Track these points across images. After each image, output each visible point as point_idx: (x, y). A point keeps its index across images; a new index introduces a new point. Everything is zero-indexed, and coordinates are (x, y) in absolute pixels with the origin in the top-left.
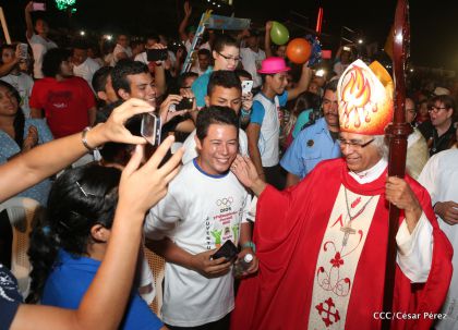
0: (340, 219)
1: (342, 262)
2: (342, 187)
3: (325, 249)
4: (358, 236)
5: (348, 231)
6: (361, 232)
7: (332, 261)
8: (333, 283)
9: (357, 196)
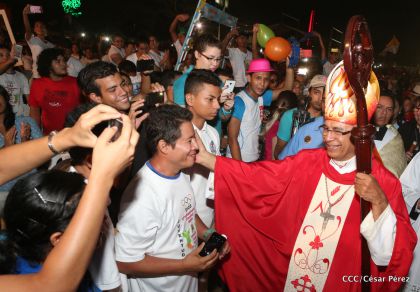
0: (321, 205)
1: (322, 245)
2: (323, 176)
3: (305, 232)
4: (336, 221)
5: (327, 216)
6: (339, 218)
7: (311, 244)
8: (311, 263)
9: (337, 185)
